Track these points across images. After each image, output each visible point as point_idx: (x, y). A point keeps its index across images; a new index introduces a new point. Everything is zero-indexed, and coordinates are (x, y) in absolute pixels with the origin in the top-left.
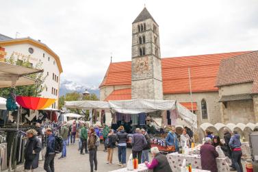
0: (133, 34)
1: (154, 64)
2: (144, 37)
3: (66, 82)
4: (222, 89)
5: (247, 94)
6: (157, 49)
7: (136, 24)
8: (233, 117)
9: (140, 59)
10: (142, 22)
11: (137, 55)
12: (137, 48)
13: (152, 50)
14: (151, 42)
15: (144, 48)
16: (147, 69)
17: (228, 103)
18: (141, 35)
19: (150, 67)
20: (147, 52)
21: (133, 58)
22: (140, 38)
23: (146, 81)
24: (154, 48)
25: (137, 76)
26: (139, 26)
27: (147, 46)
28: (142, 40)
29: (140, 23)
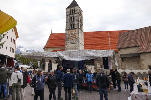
0: (67, 15)
1: (80, 34)
2: (74, 18)
3: (20, 47)
4: (121, 50)
5: (136, 54)
6: (82, 25)
7: (69, 9)
8: (127, 67)
9: (71, 31)
10: (73, 8)
11: (69, 28)
12: (69, 24)
13: (78, 25)
14: (78, 21)
15: (74, 25)
16: (75, 37)
17: (124, 59)
18: (72, 16)
19: (77, 36)
20: (76, 27)
21: (66, 30)
22: (71, 18)
23: (74, 45)
24: (80, 25)
25: (69, 42)
26: (70, 10)
27: (76, 23)
28: (72, 19)
29: (71, 9)
